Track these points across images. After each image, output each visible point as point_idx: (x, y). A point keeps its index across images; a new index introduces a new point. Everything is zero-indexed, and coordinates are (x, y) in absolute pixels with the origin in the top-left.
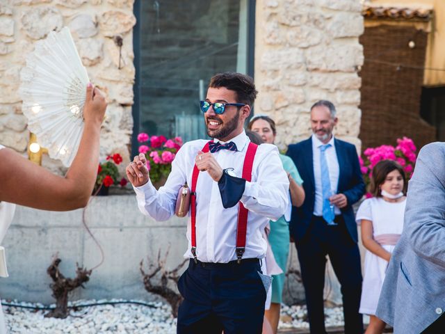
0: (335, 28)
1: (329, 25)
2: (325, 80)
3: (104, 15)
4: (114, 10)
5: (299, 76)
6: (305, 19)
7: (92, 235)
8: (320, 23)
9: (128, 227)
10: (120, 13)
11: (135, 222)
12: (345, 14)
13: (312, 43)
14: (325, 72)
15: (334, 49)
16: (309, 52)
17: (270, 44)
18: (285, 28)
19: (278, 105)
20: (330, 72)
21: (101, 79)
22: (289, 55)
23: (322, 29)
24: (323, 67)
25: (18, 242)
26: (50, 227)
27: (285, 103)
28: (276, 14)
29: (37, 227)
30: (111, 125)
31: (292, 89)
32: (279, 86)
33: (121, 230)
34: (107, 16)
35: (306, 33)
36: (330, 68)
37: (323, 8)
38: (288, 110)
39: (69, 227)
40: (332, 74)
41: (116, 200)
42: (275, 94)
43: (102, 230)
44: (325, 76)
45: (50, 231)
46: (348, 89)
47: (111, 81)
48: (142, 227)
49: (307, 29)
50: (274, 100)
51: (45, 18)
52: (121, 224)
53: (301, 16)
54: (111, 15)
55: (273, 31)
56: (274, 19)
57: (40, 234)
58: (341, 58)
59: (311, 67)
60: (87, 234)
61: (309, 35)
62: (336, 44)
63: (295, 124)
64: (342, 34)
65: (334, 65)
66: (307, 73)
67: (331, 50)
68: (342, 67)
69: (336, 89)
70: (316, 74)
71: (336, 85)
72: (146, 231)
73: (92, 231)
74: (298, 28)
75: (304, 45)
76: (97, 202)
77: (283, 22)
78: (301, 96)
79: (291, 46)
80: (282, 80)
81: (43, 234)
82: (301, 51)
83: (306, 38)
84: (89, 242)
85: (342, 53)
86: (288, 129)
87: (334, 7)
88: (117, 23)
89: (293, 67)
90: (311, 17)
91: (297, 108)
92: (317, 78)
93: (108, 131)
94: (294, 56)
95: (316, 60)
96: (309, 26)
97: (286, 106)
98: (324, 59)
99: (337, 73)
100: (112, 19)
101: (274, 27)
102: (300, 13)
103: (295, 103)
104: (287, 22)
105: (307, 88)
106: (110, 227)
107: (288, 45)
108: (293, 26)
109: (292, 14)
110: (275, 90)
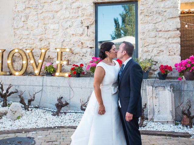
0: (167, 15)
1: (165, 14)
2: (164, 35)
3: (84, 20)
4: (87, 17)
5: (153, 34)
6: (155, 13)
7: (72, 90)
8: (161, 13)
9: (84, 88)
10: (89, 18)
11: (86, 86)
12: (172, 9)
13: (158, 21)
14: (164, 31)
15: (167, 22)
16: (157, 24)
17: (141, 23)
18: (147, 17)
19: (145, 45)
20: (166, 31)
21: (83, 40)
22: (149, 26)
23: (163, 16)
24: (163, 30)
25: (52, 91)
26: (60, 87)
27: (148, 44)
28: (143, 12)
29: (57, 86)
30: (87, 54)
31: (151, 39)
32: (145, 38)
33: (81, 89)
34: (85, 20)
35: (155, 18)
36: (166, 30)
37: (162, 8)
38: (149, 46)
39: (66, 87)
40: (167, 32)
41: (80, 79)
42: (144, 41)
43: (76, 88)
44: (164, 33)
45: (60, 88)
46: (174, 37)
47: (86, 40)
48: (88, 88)
49: (155, 16)
50: (144, 43)
51: (67, 23)
52: (82, 87)
53: (153, 12)
54: (86, 19)
55: (142, 18)
56: (143, 14)
57: (58, 89)
58: (171, 26)
59: (158, 30)
60: (71, 90)
61: (156, 18)
62: (168, 21)
63: (152, 52)
64: (170, 17)
65: (168, 29)
66: (157, 32)
67: (166, 23)
68: (171, 29)
69: (169, 38)
70: (160, 33)
71: (169, 36)
72: (90, 89)
73: (73, 88)
74: (152, 16)
75: (155, 22)
76: (74, 79)
77: (146, 15)
78: (154, 41)
79: (150, 23)
80: (146, 36)
81: (59, 89)
82: (154, 25)
83: (156, 19)
84: (72, 92)
85: (171, 24)
86: (149, 53)
87: (167, 7)
88: (88, 21)
89: (151, 30)
90: (157, 12)
91: (152, 45)
92: (161, 34)
93: (86, 56)
94: (151, 26)
95: (160, 28)
96: (157, 15)
97: (148, 45)
98: (163, 26)
99: (169, 31)
100: (86, 21)
101: (143, 17)
102: (153, 11)
103: (152, 44)
104: (148, 15)
105: (157, 38)
106: (78, 88)
107: (148, 23)
108: (150, 16)
109: (149, 12)
110: (144, 39)
